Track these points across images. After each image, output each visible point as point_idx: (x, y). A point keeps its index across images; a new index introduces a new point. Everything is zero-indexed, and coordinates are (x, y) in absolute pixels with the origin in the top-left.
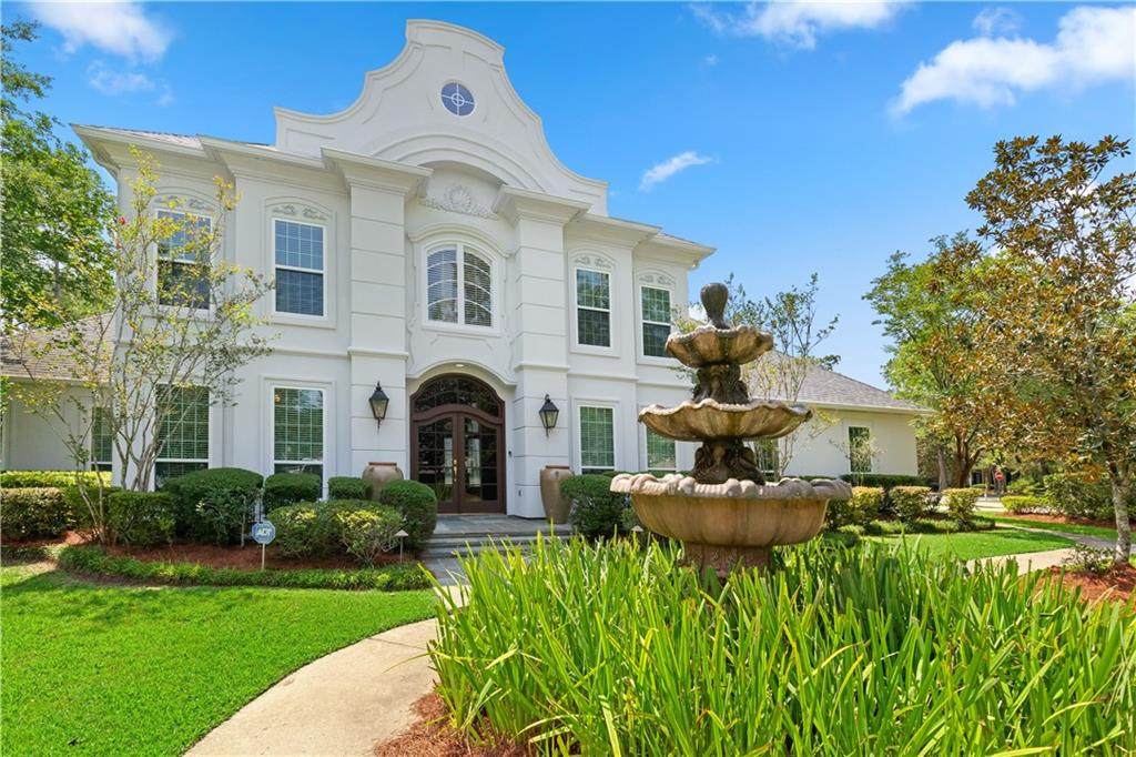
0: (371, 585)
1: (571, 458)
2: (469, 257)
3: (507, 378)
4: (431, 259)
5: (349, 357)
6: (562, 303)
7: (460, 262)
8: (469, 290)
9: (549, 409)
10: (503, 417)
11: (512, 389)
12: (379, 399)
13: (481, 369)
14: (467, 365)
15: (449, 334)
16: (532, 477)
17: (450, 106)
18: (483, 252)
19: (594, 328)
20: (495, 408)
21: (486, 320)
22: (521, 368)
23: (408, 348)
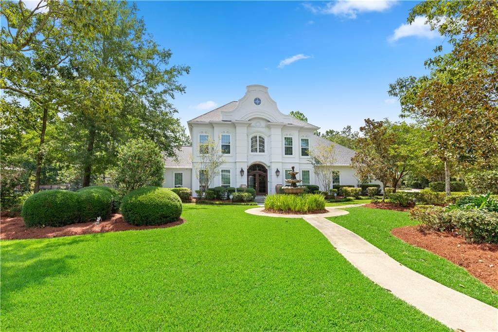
0: (248, 205)
1: (283, 182)
2: (260, 137)
3: (268, 164)
4: (252, 139)
5: (236, 162)
6: (281, 146)
7: (258, 139)
8: (260, 146)
9: (278, 171)
10: (267, 173)
11: (269, 167)
12: (242, 171)
13: (262, 163)
14: (260, 162)
15: (255, 155)
16: (274, 188)
17: (256, 104)
18: (263, 136)
19: (289, 151)
20: (265, 171)
21: (263, 151)
22: (271, 162)
23: (247, 160)
